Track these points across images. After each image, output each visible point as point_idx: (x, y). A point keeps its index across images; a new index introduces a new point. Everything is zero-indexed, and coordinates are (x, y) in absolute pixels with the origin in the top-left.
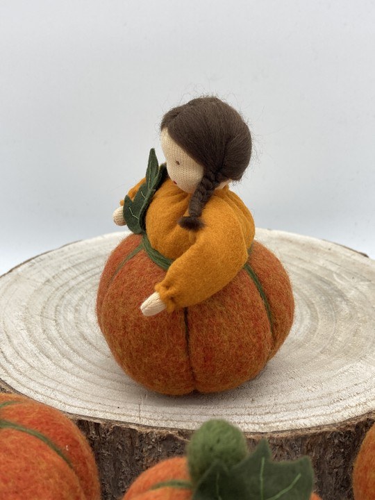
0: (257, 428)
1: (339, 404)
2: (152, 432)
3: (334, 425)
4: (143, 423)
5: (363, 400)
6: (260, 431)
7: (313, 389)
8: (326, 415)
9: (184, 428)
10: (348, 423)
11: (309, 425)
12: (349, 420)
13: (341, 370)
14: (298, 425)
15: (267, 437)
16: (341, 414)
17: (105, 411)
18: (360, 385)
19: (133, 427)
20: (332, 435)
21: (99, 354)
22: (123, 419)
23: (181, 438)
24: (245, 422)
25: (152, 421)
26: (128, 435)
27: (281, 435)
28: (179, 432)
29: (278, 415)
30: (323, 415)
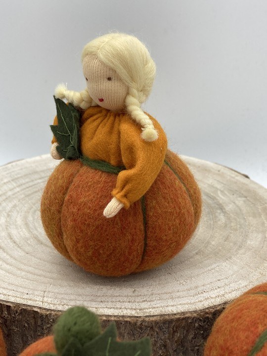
0: (134, 313)
1: (202, 295)
2: (51, 314)
3: (195, 312)
4: (44, 307)
5: (222, 293)
6: (136, 315)
7: (184, 283)
8: (191, 303)
10: (207, 310)
11: (175, 312)
13: (209, 268)
14: (167, 311)
15: (140, 320)
16: (202, 303)
17: (16, 297)
18: (222, 281)
19: (36, 309)
20: (192, 319)
22: (30, 303)
24: (125, 308)
25: (52, 306)
26: (33, 315)
27: (152, 319)
29: (152, 303)
30: (188, 304)
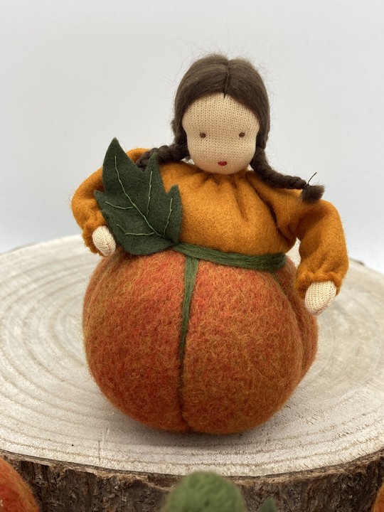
0: (247, 471)
1: (345, 439)
2: (115, 477)
3: (341, 465)
4: (103, 465)
5: (374, 434)
6: (251, 474)
7: (313, 421)
8: (331, 453)
9: (156, 471)
10: (358, 463)
11: (311, 467)
12: (358, 459)
13: (345, 396)
14: (297, 466)
15: (259, 482)
16: (349, 451)
17: (55, 450)
18: (369, 415)
19: (90, 471)
20: (339, 478)
21: (50, 377)
22: (79, 460)
23: (152, 485)
24: (232, 464)
25: (115, 463)
26: (85, 480)
27: (277, 480)
28: (149, 477)
29: (272, 454)
30: (327, 453)
